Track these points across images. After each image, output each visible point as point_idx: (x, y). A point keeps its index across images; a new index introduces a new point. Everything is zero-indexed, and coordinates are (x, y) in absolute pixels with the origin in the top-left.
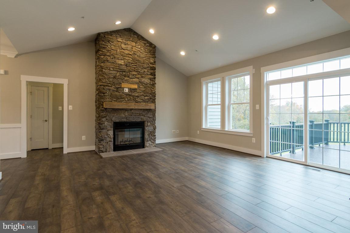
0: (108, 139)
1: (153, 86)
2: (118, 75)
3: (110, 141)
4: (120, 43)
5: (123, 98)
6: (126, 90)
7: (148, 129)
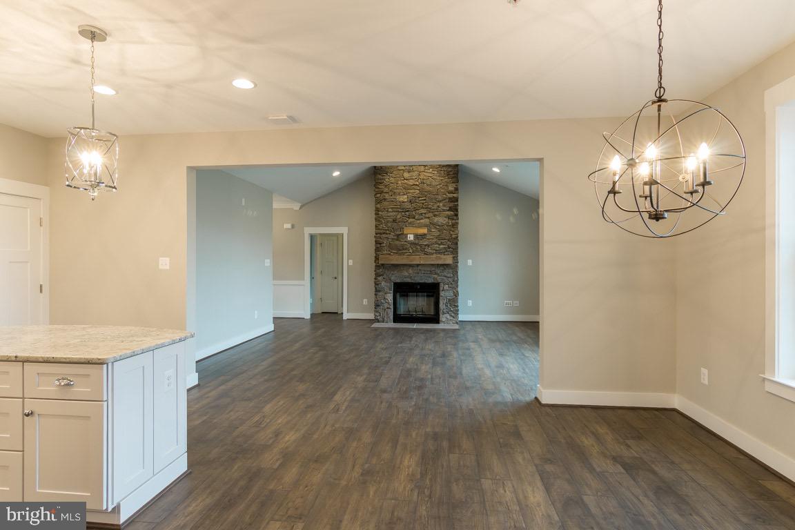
0: (386, 305)
1: (453, 227)
2: (398, 217)
3: (388, 308)
4: (402, 172)
5: (406, 249)
6: (411, 237)
7: (445, 294)
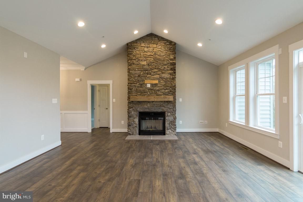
0: (135, 125)
1: (173, 80)
2: (142, 74)
3: (135, 127)
4: (143, 47)
5: (146, 92)
6: (149, 86)
7: (169, 118)
